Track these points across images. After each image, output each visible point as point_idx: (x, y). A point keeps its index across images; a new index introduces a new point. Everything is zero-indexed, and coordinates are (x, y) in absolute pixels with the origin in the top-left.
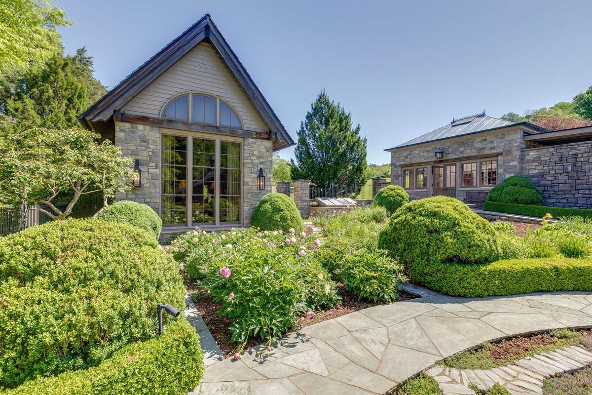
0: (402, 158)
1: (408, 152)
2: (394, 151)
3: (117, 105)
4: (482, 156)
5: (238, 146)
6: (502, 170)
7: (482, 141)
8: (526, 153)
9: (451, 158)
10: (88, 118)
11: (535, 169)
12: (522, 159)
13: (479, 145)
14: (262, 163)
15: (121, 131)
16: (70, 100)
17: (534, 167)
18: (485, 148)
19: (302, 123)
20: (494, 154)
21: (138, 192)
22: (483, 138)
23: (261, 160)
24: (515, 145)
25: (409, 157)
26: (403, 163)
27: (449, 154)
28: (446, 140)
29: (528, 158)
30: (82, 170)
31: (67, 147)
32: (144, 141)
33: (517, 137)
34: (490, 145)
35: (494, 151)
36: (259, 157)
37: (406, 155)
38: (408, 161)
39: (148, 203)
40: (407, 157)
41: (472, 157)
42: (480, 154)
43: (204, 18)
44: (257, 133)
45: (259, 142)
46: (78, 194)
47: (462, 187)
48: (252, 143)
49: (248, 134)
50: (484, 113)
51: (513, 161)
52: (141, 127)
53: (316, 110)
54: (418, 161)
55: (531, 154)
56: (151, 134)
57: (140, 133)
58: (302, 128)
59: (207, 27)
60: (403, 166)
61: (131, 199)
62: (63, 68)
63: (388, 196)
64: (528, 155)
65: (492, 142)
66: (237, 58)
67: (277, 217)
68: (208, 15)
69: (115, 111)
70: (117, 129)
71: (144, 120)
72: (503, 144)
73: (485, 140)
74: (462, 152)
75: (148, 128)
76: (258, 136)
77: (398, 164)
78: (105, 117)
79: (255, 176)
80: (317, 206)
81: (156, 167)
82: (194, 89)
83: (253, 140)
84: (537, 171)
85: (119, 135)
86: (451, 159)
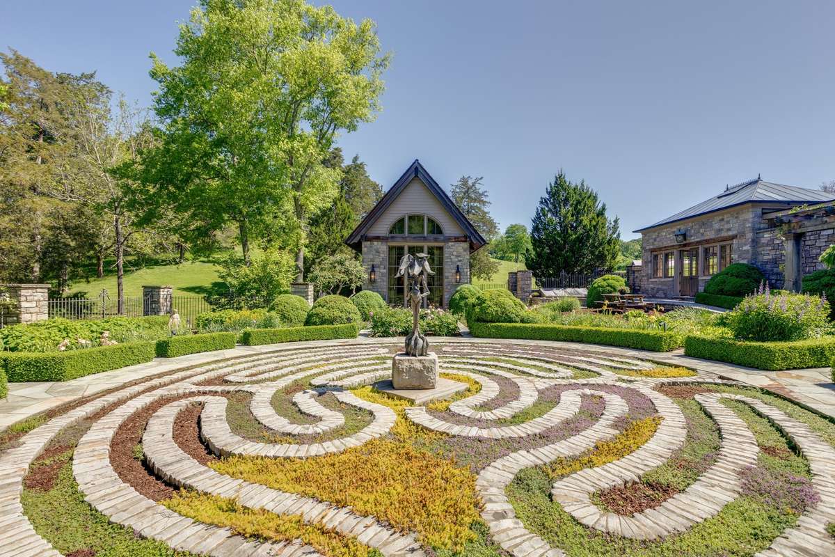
0: (651, 241)
1: (657, 234)
2: (644, 231)
3: (363, 232)
4: (720, 239)
5: (441, 248)
6: (737, 256)
7: (720, 220)
8: (761, 235)
9: (693, 241)
10: (348, 242)
11: (768, 254)
12: (755, 242)
13: (716, 226)
14: (460, 261)
15: (365, 247)
16: (343, 221)
17: (768, 252)
18: (722, 230)
19: (537, 209)
20: (729, 237)
21: (374, 285)
22: (721, 217)
23: (459, 259)
24: (747, 226)
25: (658, 239)
26: (652, 247)
27: (692, 236)
28: (687, 220)
29: (763, 241)
30: (342, 275)
31: (336, 265)
32: (378, 252)
33: (749, 216)
34: (726, 227)
35: (730, 233)
36: (457, 256)
37: (654, 237)
38: (657, 245)
39: (377, 292)
40: (655, 240)
41: (711, 239)
42: (719, 236)
43: (415, 163)
44: (455, 238)
45: (457, 244)
46: (341, 286)
47: (704, 276)
48: (452, 246)
49: (448, 239)
50: (759, 178)
51: (746, 245)
52: (375, 243)
53: (553, 194)
54: (665, 244)
55: (765, 236)
56: (382, 247)
57: (375, 247)
58: (538, 214)
59: (416, 169)
60: (652, 251)
61: (370, 290)
62: (340, 200)
63: (599, 286)
64: (763, 237)
65: (728, 222)
66: (438, 185)
67: (462, 303)
68: (417, 160)
69: (362, 236)
70: (363, 246)
71: (377, 238)
72: (737, 225)
73: (723, 220)
74: (703, 234)
75: (380, 243)
76: (457, 239)
77: (648, 248)
78: (356, 241)
79: (454, 271)
80: (537, 296)
81: (385, 268)
82: (409, 212)
83: (452, 243)
84: (770, 257)
85: (364, 249)
86: (693, 243)
